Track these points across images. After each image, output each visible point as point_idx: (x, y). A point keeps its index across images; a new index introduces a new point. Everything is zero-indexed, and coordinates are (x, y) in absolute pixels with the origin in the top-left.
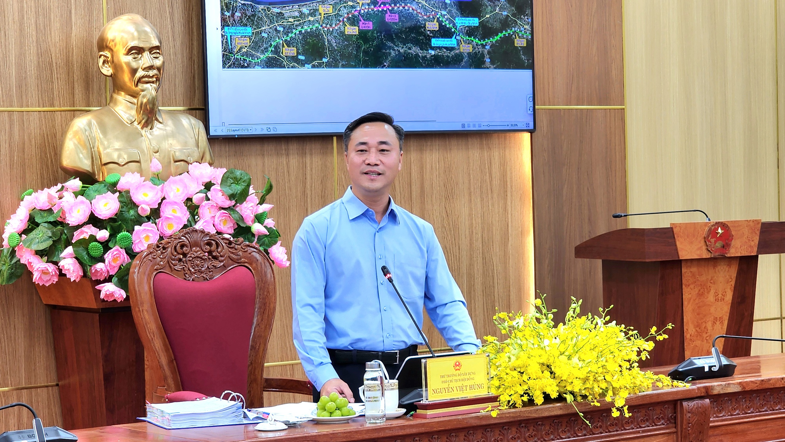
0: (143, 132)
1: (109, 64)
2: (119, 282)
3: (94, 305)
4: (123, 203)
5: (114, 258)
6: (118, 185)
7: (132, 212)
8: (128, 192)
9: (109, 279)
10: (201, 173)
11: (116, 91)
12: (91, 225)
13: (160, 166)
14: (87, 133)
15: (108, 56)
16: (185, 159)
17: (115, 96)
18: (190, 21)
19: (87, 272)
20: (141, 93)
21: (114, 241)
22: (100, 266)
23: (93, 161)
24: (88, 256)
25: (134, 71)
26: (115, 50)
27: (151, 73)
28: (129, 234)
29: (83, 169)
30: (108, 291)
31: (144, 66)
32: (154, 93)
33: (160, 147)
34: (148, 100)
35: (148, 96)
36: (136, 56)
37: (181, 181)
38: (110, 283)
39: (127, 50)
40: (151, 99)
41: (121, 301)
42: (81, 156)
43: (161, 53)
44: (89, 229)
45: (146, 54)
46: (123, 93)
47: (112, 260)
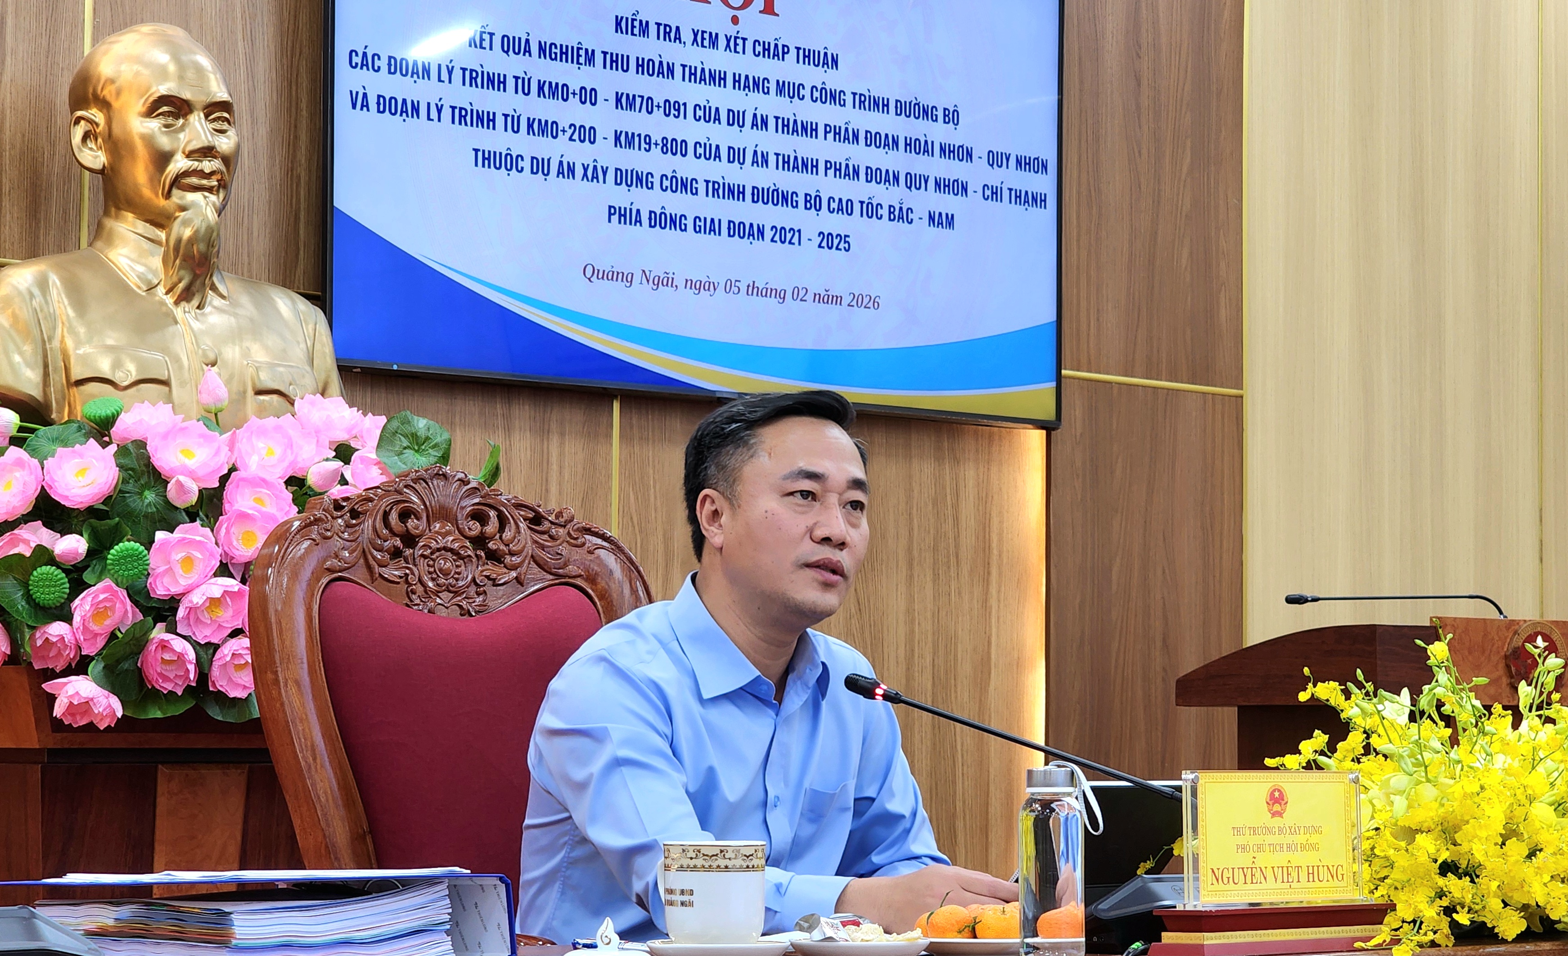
0: (178, 312)
1: (100, 140)
2: (107, 676)
3: (32, 740)
4: (126, 470)
5: (99, 611)
6: (113, 429)
7: (150, 496)
8: (141, 444)
9: (80, 667)
10: (328, 416)
11: (113, 210)
12: (40, 522)
13: (223, 392)
14: (34, 302)
15: (97, 120)
16: (282, 389)
17: (109, 223)
18: (294, 80)
19: (23, 645)
20: (177, 214)
21: (98, 568)
22: (57, 629)
23: (46, 375)
24: (28, 603)
25: (162, 159)
26: (115, 104)
27: (208, 166)
28: (142, 548)
29: (20, 392)
30: (77, 698)
31: (190, 147)
32: (211, 216)
33: (220, 353)
34: (196, 232)
35: (197, 222)
36: (170, 120)
37: (278, 428)
38: (81, 677)
39: (148, 104)
40: (203, 230)
41: (109, 726)
42: (17, 358)
43: (232, 120)
44: (35, 532)
45: (197, 119)
46: (130, 216)
47: (93, 615)
